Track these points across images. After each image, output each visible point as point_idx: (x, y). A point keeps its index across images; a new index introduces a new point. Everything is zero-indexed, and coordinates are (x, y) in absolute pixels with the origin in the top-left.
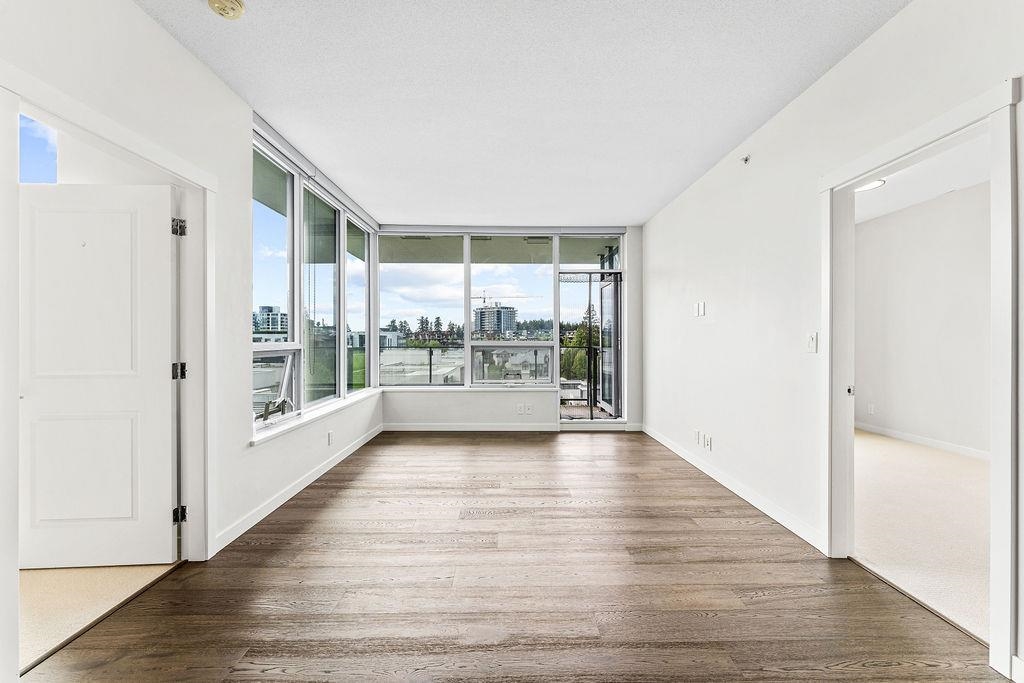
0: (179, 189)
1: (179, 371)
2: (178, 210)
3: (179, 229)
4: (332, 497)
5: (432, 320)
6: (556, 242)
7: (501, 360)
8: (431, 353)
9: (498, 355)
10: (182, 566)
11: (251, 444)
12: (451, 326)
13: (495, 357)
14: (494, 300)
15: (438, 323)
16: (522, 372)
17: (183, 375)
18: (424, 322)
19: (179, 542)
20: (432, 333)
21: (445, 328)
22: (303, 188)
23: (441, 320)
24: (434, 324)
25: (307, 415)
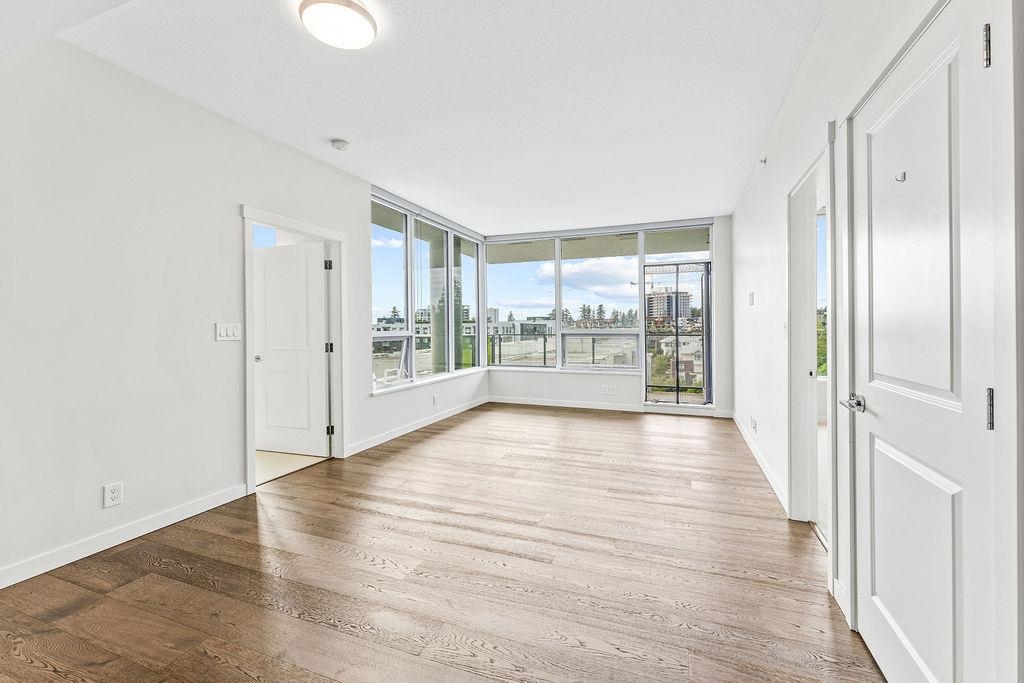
0: (327, 244)
1: (330, 348)
2: (328, 253)
3: (328, 265)
4: (427, 437)
5: (594, 308)
6: (641, 236)
7: (670, 349)
8: (545, 341)
9: (667, 344)
10: (331, 459)
11: (372, 395)
12: (615, 314)
13: (663, 347)
14: (662, 286)
15: (601, 311)
16: (695, 363)
17: (332, 350)
18: (586, 311)
19: (330, 447)
20: (594, 322)
21: (608, 316)
22: (416, 221)
23: (605, 308)
24: (596, 312)
25: (418, 382)
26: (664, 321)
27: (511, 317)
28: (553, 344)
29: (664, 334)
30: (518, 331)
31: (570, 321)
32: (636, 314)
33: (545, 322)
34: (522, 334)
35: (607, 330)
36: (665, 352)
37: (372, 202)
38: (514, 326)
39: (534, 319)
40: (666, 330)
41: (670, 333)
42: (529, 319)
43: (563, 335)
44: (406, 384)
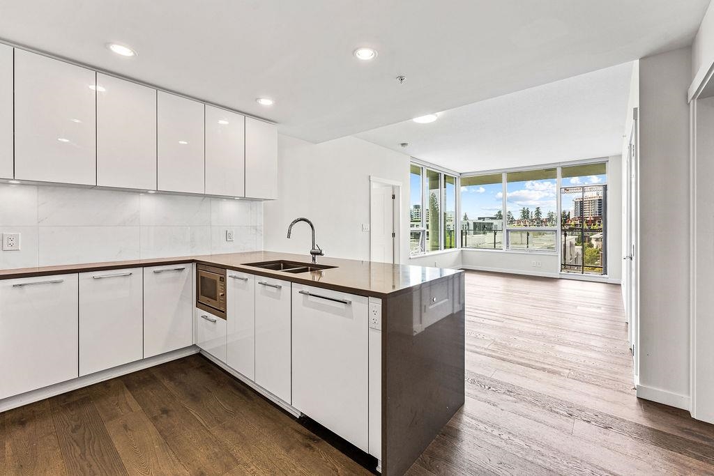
0: (393, 187)
2: (393, 192)
3: (394, 197)
5: (533, 211)
6: (559, 171)
7: (600, 243)
8: (495, 235)
9: (597, 240)
11: (410, 258)
12: (549, 214)
13: (593, 242)
15: (538, 213)
17: (395, 236)
18: (525, 213)
20: (532, 221)
21: (544, 216)
22: (428, 170)
23: (541, 210)
24: (534, 213)
25: (427, 254)
26: (595, 220)
27: (466, 218)
28: (501, 237)
29: (595, 231)
30: (472, 227)
31: (512, 221)
32: (569, 215)
33: (490, 221)
34: (475, 229)
35: (544, 228)
36: (595, 247)
37: (411, 165)
38: (468, 224)
39: (484, 218)
40: (596, 227)
41: (600, 230)
42: (479, 219)
43: (508, 231)
44: (422, 254)
